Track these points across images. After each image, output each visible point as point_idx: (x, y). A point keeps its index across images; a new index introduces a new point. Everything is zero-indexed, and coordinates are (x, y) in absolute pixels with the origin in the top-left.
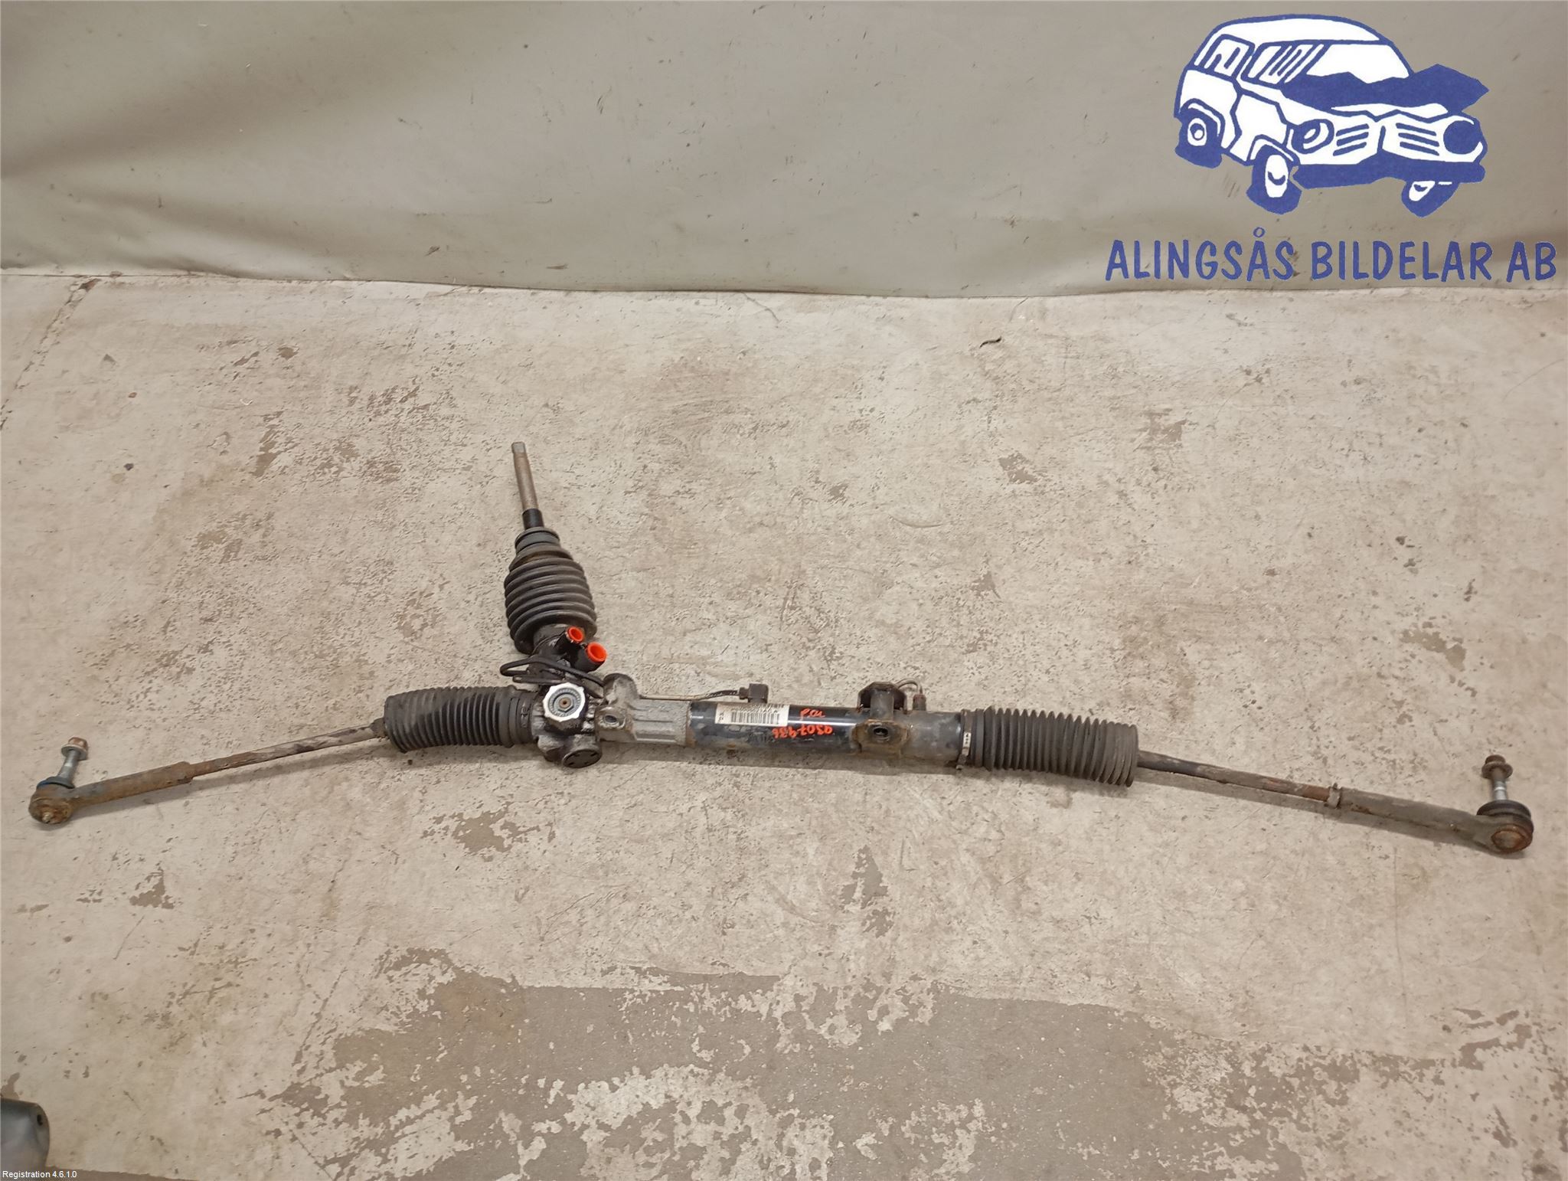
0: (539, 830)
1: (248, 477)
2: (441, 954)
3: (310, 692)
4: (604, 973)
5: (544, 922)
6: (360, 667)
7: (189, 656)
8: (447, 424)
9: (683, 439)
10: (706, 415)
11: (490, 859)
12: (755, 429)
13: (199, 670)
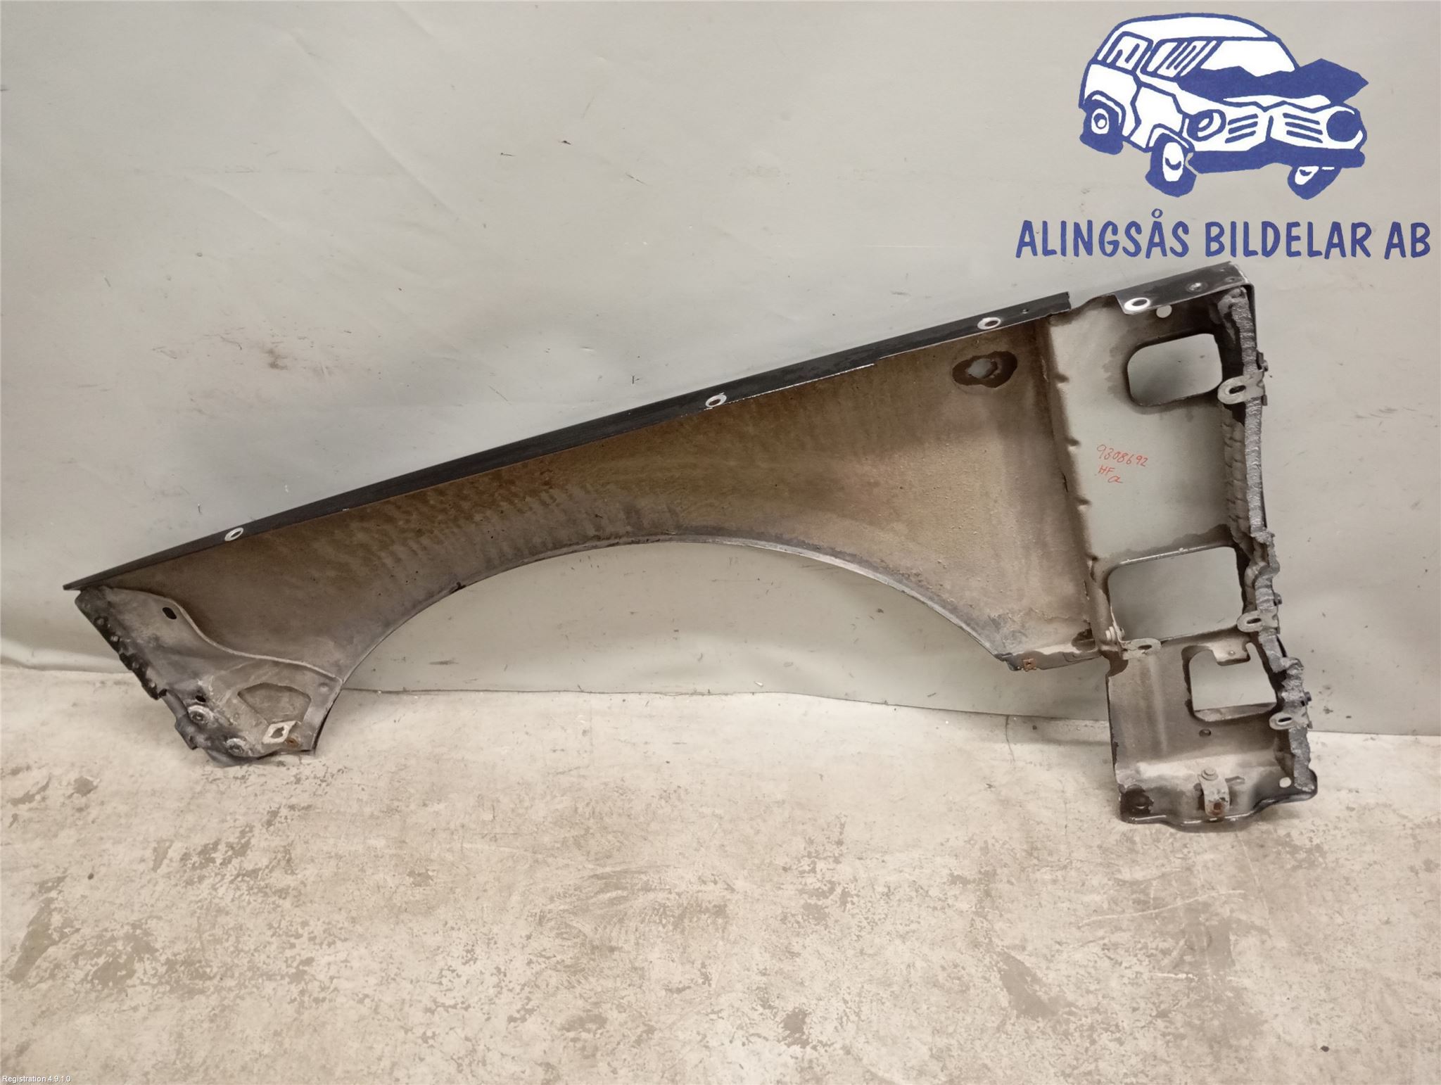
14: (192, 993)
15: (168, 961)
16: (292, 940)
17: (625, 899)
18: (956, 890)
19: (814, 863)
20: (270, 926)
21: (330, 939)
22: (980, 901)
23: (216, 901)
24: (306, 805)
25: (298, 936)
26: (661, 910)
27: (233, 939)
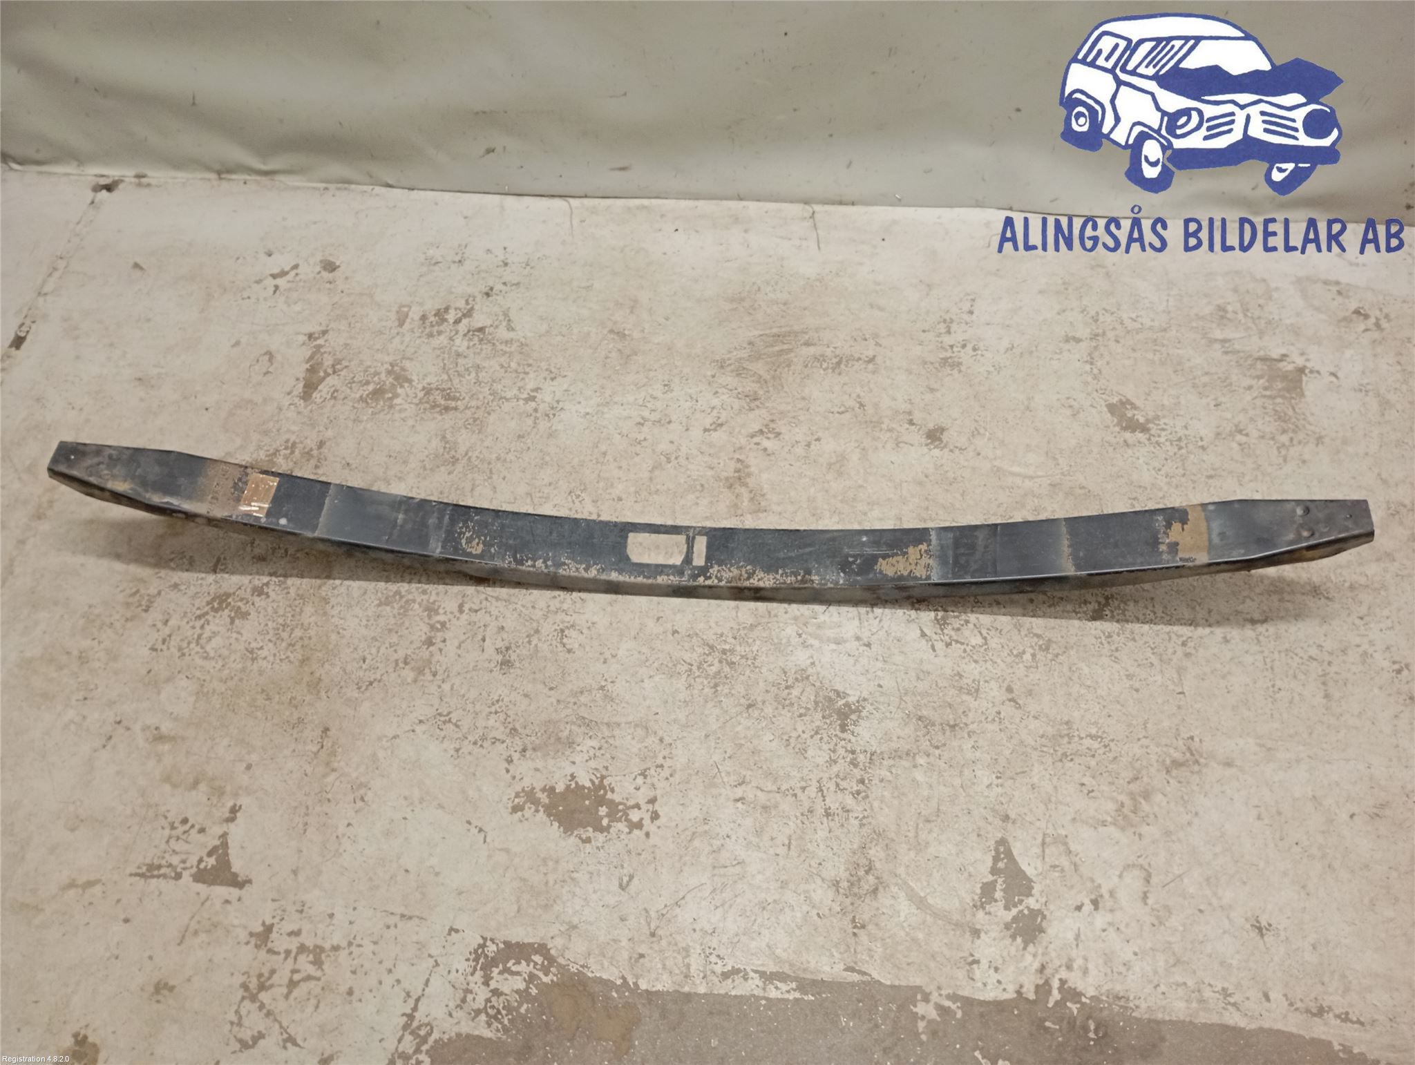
0: (640, 809)
1: (296, 400)
2: (542, 949)
3: (377, 644)
4: (725, 976)
5: (653, 914)
6: (430, 617)
7: (242, 600)
8: (508, 349)
9: (761, 373)
10: (786, 347)
11: (588, 840)
12: (839, 363)
13: (253, 614)
14: (447, 409)
15: (424, 388)
16: (522, 376)
17: (791, 350)
18: (1067, 346)
19: (949, 328)
20: (502, 366)
21: (553, 376)
22: (1090, 354)
23: (455, 348)
24: (515, 282)
25: (527, 373)
26: (820, 359)
27: (473, 374)
